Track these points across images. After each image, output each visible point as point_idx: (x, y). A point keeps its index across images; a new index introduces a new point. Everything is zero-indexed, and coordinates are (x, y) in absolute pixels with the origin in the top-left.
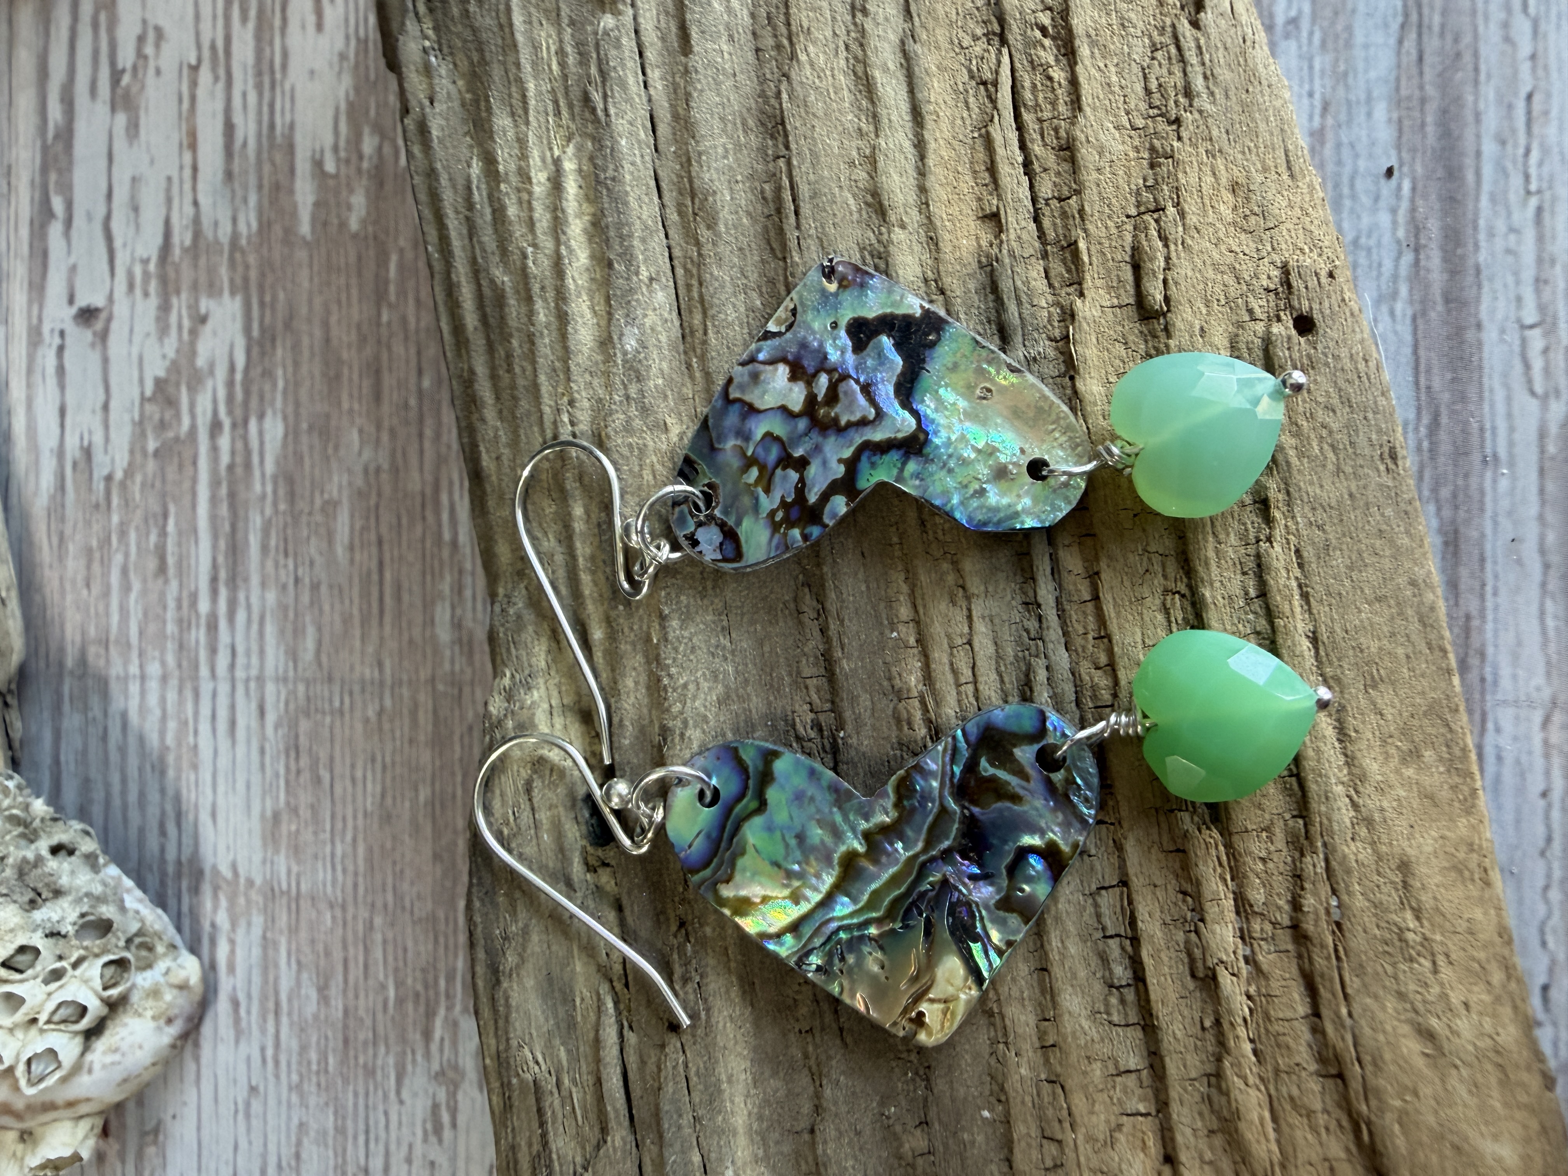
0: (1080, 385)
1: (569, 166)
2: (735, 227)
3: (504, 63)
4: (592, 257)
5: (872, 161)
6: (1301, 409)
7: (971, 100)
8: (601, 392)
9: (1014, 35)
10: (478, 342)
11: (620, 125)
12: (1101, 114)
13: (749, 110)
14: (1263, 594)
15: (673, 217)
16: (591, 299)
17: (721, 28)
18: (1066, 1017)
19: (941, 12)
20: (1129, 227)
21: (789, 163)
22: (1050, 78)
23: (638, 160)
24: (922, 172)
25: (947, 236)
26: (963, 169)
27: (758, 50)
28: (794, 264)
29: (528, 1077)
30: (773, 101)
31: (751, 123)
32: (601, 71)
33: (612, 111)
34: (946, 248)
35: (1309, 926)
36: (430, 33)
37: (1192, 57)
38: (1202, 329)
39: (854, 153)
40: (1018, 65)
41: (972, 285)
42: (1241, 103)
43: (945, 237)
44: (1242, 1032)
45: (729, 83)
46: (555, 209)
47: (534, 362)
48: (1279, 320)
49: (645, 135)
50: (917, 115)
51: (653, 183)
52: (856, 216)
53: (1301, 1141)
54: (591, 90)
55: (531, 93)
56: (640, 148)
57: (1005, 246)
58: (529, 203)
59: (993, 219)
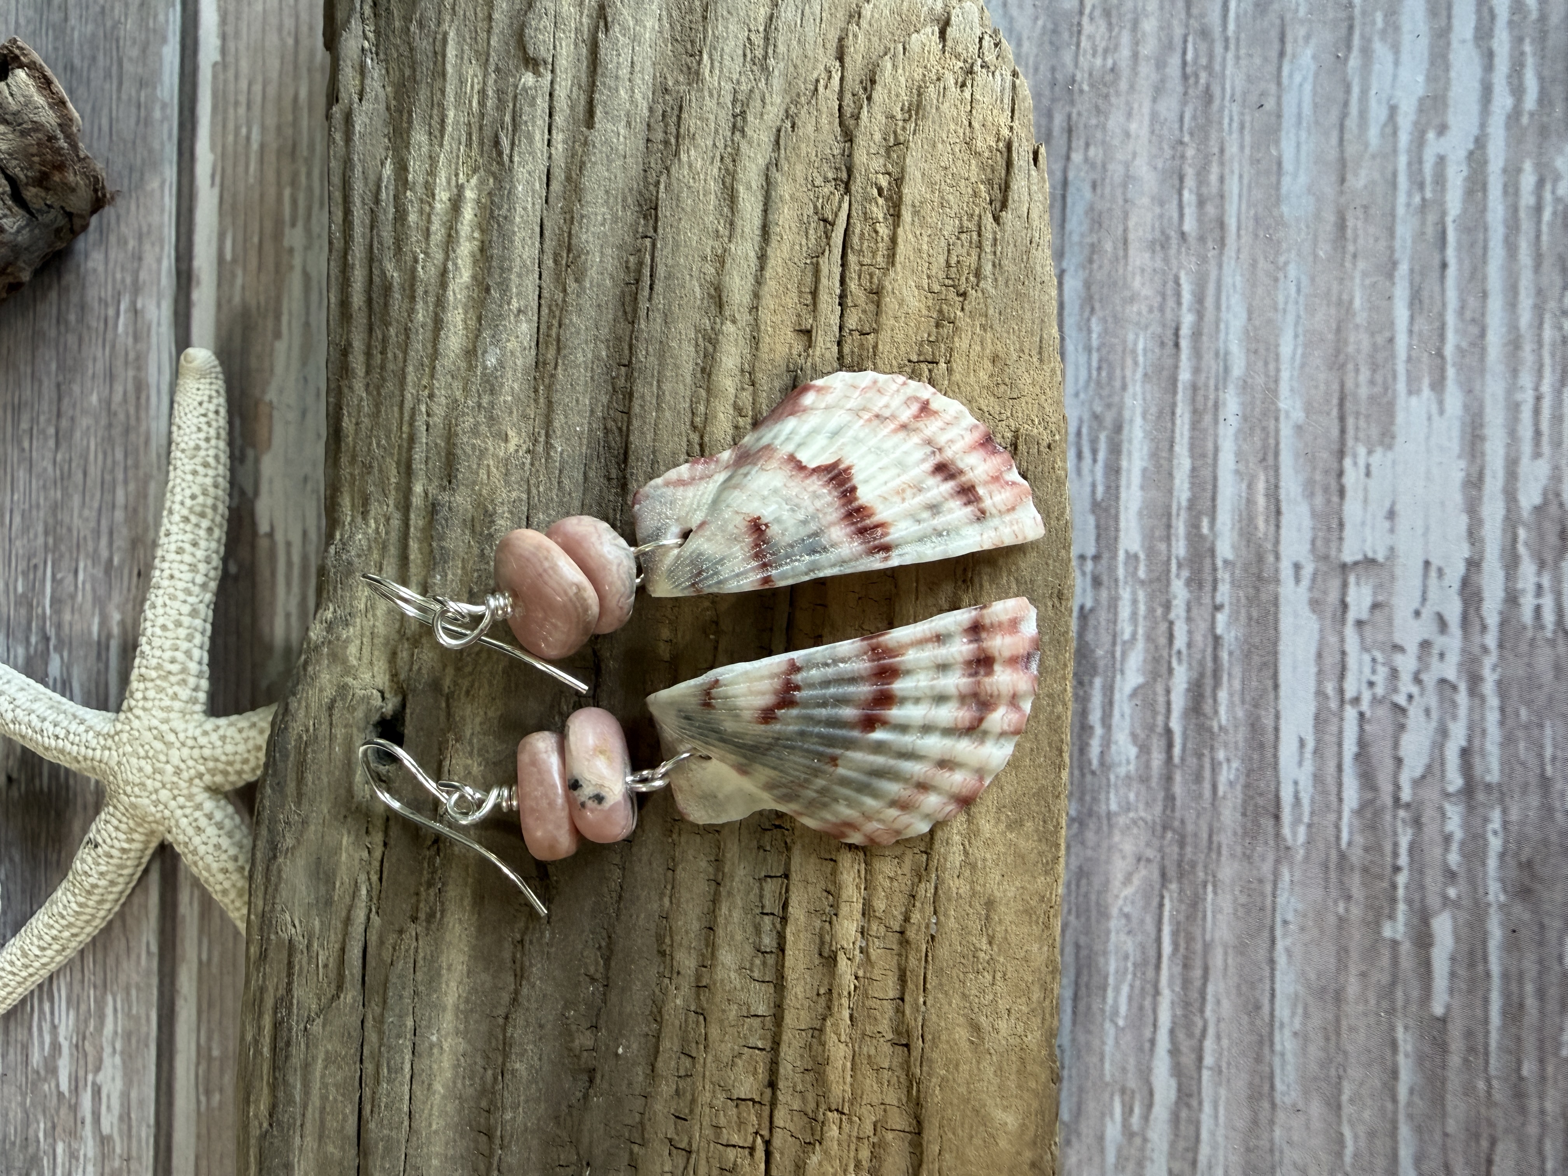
1: (470, 194)
2: (599, 286)
3: (431, 86)
4: (474, 277)
5: (721, 260)
7: (811, 231)
8: (458, 394)
9: (857, 187)
10: (360, 319)
11: (521, 173)
12: (908, 273)
13: (631, 190)
15: (549, 263)
16: (466, 312)
17: (622, 113)
18: (719, 967)
19: (803, 153)
20: (909, 370)
21: (654, 245)
22: (876, 231)
23: (529, 207)
24: (759, 281)
25: (767, 339)
26: (792, 287)
27: (648, 140)
28: (640, 330)
29: (285, 936)
30: (652, 188)
31: (630, 201)
32: (514, 119)
33: (516, 159)
34: (764, 348)
35: (911, 933)
36: (371, 35)
37: (988, 246)
39: (708, 250)
40: (854, 213)
41: (779, 383)
42: (1017, 292)
43: (766, 341)
44: (845, 1001)
45: (619, 163)
46: (450, 228)
47: (405, 353)
49: (540, 186)
50: (765, 233)
51: (537, 229)
52: (698, 302)
54: (502, 135)
55: (450, 120)
56: (533, 197)
57: (810, 359)
58: (429, 215)
59: (806, 334)
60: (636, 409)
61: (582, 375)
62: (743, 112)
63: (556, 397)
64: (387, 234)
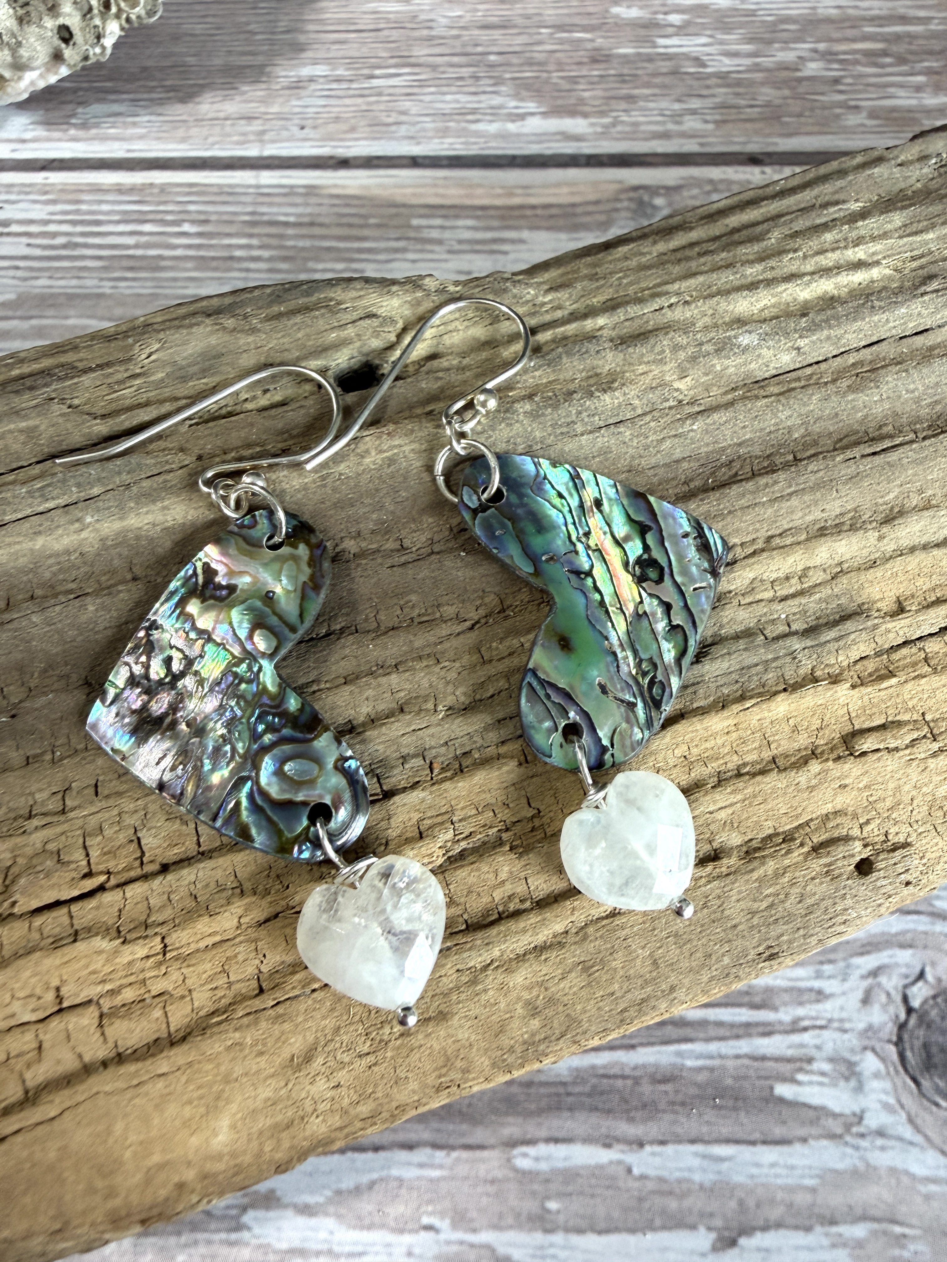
0: (782, 696)
1: (875, 273)
2: (853, 408)
4: (806, 302)
5: (927, 506)
6: (797, 875)
8: (699, 325)
10: (717, 228)
11: (916, 306)
15: (851, 359)
16: (773, 306)
20: (915, 716)
21: (912, 442)
23: (891, 324)
24: (925, 547)
25: (879, 574)
26: (936, 580)
28: (833, 458)
29: (136, 350)
31: (938, 408)
33: (926, 298)
34: (870, 575)
38: (846, 786)
39: (930, 492)
41: (843, 601)
46: (837, 268)
47: (712, 271)
48: (865, 846)
49: (911, 327)
51: (875, 339)
52: (880, 501)
53: (200, 968)
55: (925, 236)
56: (901, 325)
57: (881, 620)
58: (838, 248)
59: (900, 610)
60: (763, 481)
61: (769, 422)
63: (739, 406)
64: (801, 223)
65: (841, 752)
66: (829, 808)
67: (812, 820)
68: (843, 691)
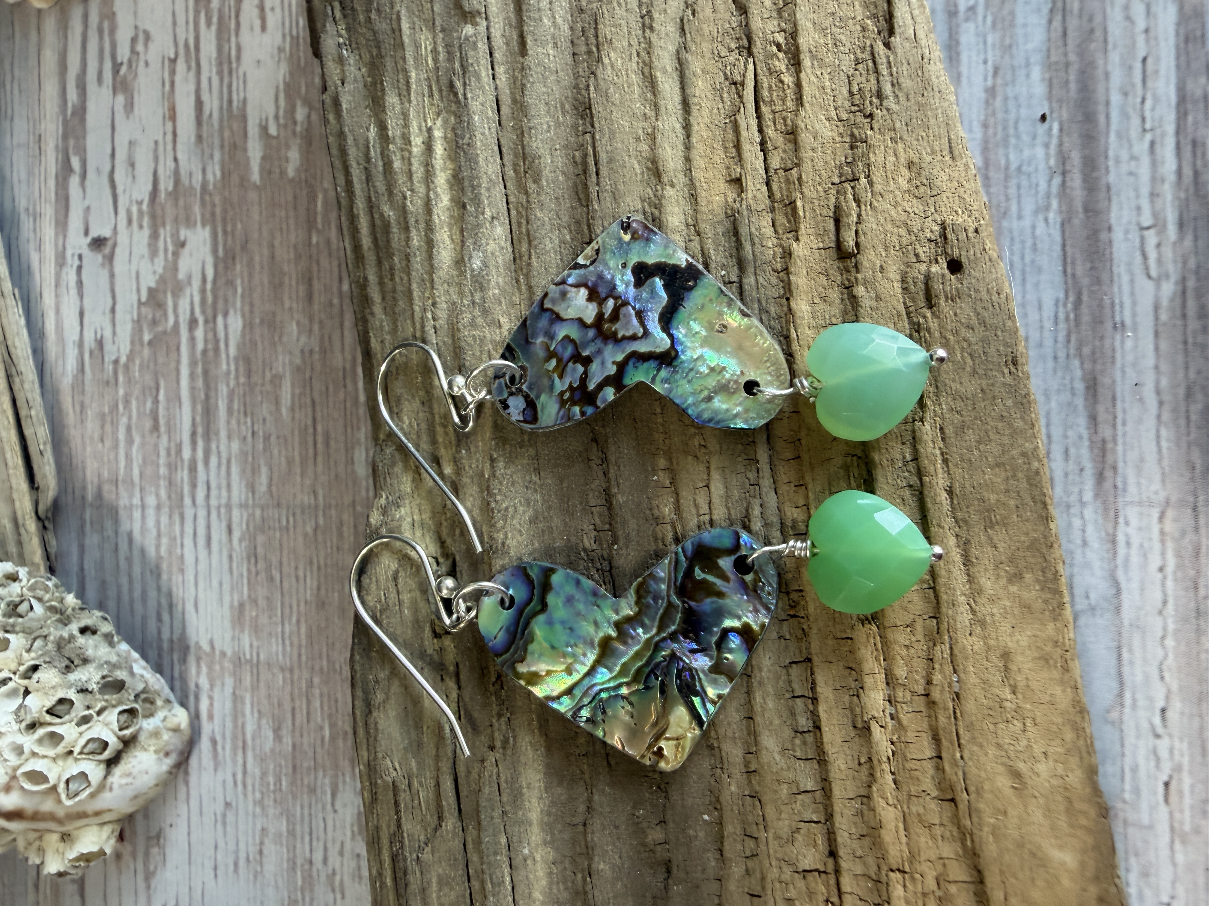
0: (793, 304)
1: (438, 134)
2: (554, 182)
3: (394, 57)
4: (452, 200)
5: (652, 137)
6: (949, 327)
7: (725, 95)
8: (455, 297)
9: (758, 49)
10: (370, 257)
11: (475, 105)
12: (817, 108)
13: (566, 98)
14: (915, 459)
15: (510, 173)
16: (450, 230)
17: (549, 37)
18: (764, 752)
19: (707, 32)
20: (833, 191)
21: (593, 137)
22: (782, 82)
23: (487, 132)
24: (688, 147)
25: (704, 194)
26: (718, 145)
27: (574, 54)
28: (594, 211)
29: (389, 779)
30: (584, 92)
31: (567, 107)
32: (462, 66)
33: (469, 95)
34: (703, 202)
35: (936, 694)
36: (344, 32)
37: (883, 69)
38: (881, 267)
39: (640, 131)
40: (759, 71)
41: (720, 230)
42: (918, 103)
43: (702, 194)
44: (886, 767)
45: (553, 78)
46: (427, 165)
47: (409, 274)
48: (937, 262)
49: (491, 113)
50: (686, 105)
51: (496, 148)
52: (639, 177)
53: (923, 845)
54: (455, 79)
55: (413, 80)
56: (488, 123)
57: (744, 202)
58: (409, 159)
59: (737, 182)
61: (552, 259)
62: (649, 12)
64: (380, 184)
65: (851, 263)
66: (897, 285)
67: (905, 303)
68: (799, 249)
